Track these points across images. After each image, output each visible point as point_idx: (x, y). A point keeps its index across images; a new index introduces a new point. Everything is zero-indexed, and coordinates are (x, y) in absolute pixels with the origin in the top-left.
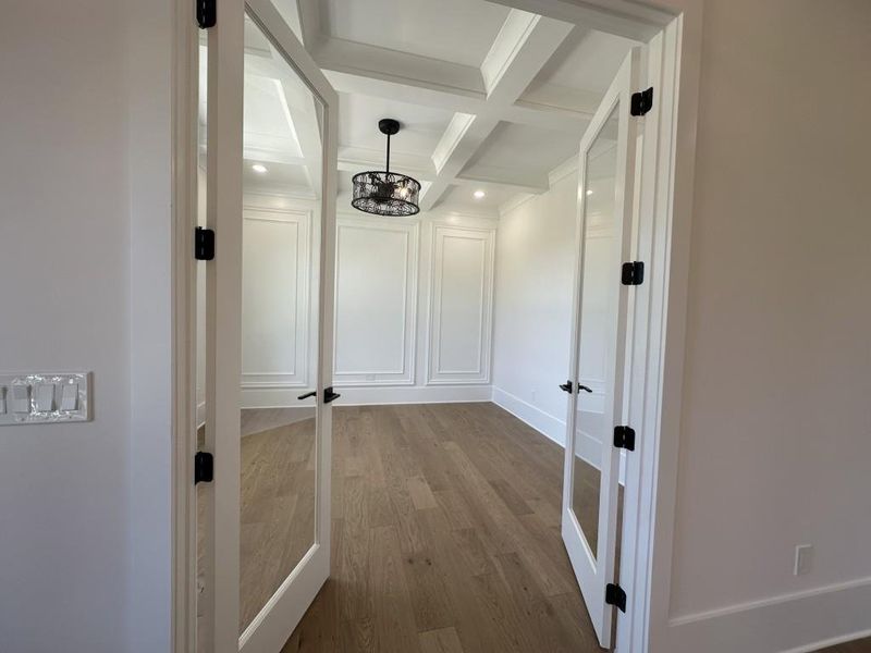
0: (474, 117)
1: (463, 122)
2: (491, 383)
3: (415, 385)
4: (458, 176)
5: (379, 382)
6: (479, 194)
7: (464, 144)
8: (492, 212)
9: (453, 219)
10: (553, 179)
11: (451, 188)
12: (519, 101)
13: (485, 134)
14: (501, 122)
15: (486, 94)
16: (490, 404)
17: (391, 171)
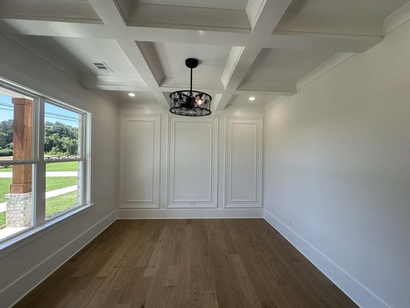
0: (244, 47)
1: (237, 53)
2: (262, 207)
3: (217, 207)
4: (238, 89)
5: (197, 206)
6: (252, 99)
7: (239, 68)
8: (260, 108)
9: (238, 113)
10: (298, 86)
11: (234, 97)
12: (276, 31)
13: (252, 60)
14: (263, 50)
15: (251, 29)
16: (262, 220)
17: (193, 90)
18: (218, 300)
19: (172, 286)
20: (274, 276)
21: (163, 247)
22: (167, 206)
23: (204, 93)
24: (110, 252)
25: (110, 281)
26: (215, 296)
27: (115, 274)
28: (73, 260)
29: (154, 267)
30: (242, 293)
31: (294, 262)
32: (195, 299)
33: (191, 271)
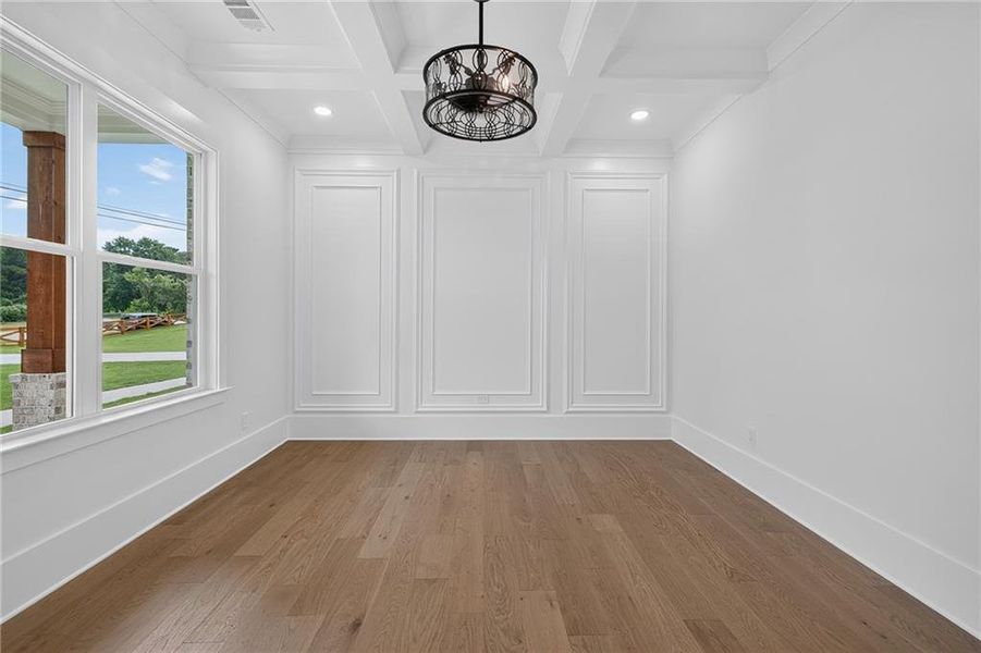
2: (669, 411)
3: (548, 411)
5: (495, 406)
6: (640, 115)
16: (670, 444)
17: (485, 43)
18: (564, 610)
19: (435, 580)
20: (717, 564)
21: (407, 498)
22: (417, 407)
23: (517, 55)
24: (271, 506)
25: (270, 565)
26: (554, 603)
27: (284, 551)
28: (177, 520)
29: (385, 538)
30: (630, 598)
31: (769, 534)
32: (499, 610)
33: (486, 548)
